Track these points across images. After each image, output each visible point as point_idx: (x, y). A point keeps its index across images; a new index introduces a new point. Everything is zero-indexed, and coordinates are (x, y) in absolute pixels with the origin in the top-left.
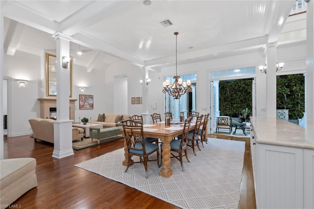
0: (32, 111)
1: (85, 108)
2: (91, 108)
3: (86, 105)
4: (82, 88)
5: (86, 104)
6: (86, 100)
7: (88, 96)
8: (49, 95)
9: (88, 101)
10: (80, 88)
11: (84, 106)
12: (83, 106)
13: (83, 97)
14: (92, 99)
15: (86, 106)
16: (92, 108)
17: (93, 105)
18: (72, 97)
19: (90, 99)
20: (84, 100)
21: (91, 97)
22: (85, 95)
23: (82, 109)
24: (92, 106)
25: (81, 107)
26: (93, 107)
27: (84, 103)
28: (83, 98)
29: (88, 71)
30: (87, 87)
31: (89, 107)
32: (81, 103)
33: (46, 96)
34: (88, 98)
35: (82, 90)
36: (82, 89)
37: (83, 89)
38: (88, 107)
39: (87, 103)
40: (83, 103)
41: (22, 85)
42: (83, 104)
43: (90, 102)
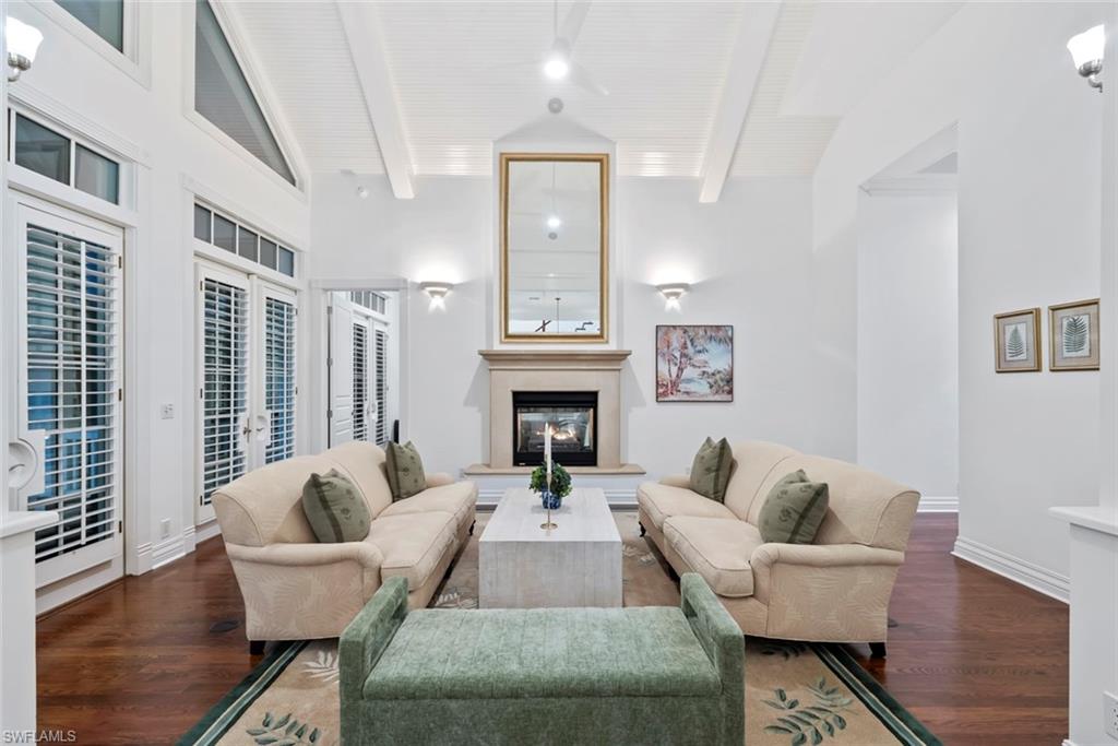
0: (466, 403)
1: (685, 397)
2: (717, 398)
3: (689, 381)
4: (674, 289)
5: (689, 372)
6: (690, 350)
7: (701, 332)
8: (507, 336)
9: (702, 357)
10: (661, 294)
11: (682, 387)
12: (674, 384)
13: (676, 339)
14: (722, 346)
15: (692, 387)
16: (728, 397)
17: (730, 381)
18: (607, 342)
19: (713, 347)
20: (677, 354)
21: (722, 335)
22: (685, 329)
23: (671, 398)
24: (725, 386)
25: (665, 391)
26: (731, 392)
27: (681, 370)
28: (676, 344)
29: (703, 199)
30: (697, 286)
31: (708, 391)
32: (663, 367)
33: (501, 342)
34: (700, 343)
35: (673, 303)
36: (668, 295)
37: (677, 294)
38: (702, 388)
39: (699, 371)
40: (674, 370)
41: (437, 302)
42: (674, 375)
43: (716, 360)
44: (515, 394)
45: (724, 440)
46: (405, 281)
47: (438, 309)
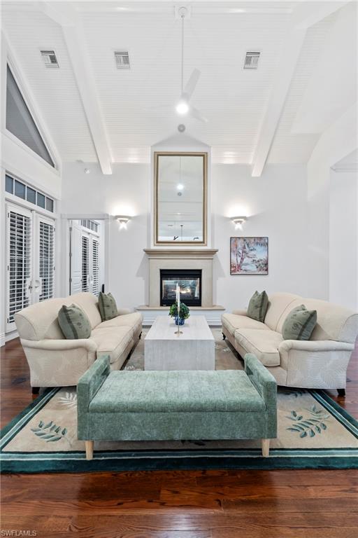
0: (138, 276)
1: (245, 273)
2: (260, 273)
3: (247, 264)
4: (239, 219)
5: (246, 260)
6: (247, 250)
7: (252, 240)
8: (157, 242)
9: (253, 252)
10: (233, 222)
11: (243, 267)
12: (239, 266)
13: (240, 244)
14: (263, 247)
15: (248, 268)
16: (266, 273)
17: (266, 264)
18: (206, 245)
19: (259, 248)
20: (241, 251)
21: (263, 242)
22: (244, 239)
23: (238, 273)
24: (264, 267)
25: (235, 269)
26: (267, 270)
27: (242, 259)
28: (240, 246)
29: (254, 174)
30: (251, 218)
31: (256, 269)
32: (234, 258)
33: (155, 245)
34: (252, 246)
35: (238, 226)
36: (236, 222)
37: (240, 222)
38: (253, 268)
39: (251, 260)
40: (239, 259)
41: (123, 226)
42: (239, 261)
43: (260, 254)
44: (161, 271)
45: (264, 292)
46: (108, 215)
47: (123, 229)
